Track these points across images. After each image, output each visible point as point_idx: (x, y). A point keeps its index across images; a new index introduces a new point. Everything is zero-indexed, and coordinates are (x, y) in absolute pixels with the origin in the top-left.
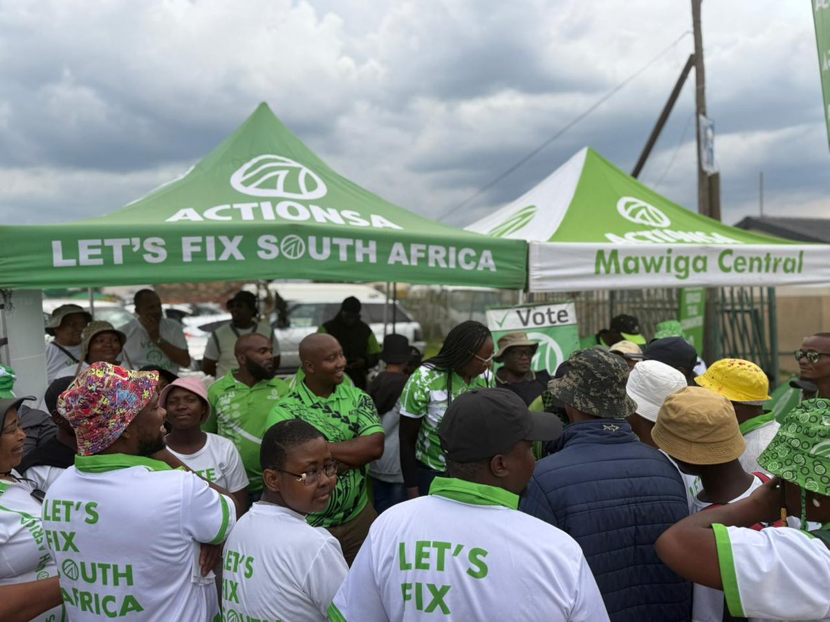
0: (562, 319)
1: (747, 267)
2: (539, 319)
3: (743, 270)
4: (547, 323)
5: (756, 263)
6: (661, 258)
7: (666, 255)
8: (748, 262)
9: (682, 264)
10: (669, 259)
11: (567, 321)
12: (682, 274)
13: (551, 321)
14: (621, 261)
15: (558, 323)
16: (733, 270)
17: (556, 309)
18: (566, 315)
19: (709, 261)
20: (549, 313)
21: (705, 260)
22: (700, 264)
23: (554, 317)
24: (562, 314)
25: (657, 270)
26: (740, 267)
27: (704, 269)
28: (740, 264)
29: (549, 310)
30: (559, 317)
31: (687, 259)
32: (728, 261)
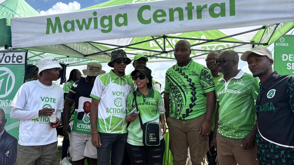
0: (19, 61)
1: (167, 18)
2: (8, 59)
3: (163, 21)
4: (11, 63)
5: (176, 14)
6: (90, 20)
7: (93, 16)
8: (167, 13)
9: (106, 22)
10: (96, 19)
11: (21, 62)
12: (107, 29)
13: (13, 62)
14: (62, 24)
15: (16, 63)
16: (152, 21)
17: (16, 54)
18: (22, 59)
19: (128, 17)
20: (14, 56)
21: (125, 16)
22: (121, 20)
23: (15, 59)
24: (19, 57)
25: (87, 28)
26: (159, 19)
27: (125, 23)
28: (160, 16)
29: (14, 55)
30: (17, 59)
31: (110, 18)
32: (147, 15)
